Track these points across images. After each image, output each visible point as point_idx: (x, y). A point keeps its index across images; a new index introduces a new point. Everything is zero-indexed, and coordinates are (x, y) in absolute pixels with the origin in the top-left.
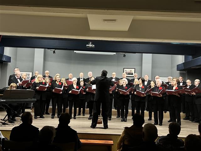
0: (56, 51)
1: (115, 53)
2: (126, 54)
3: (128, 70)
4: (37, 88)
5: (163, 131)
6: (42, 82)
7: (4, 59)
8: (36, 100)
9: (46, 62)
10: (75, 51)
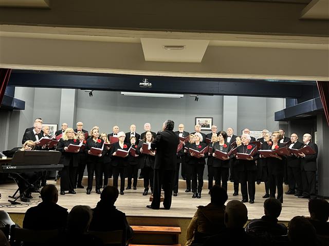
0: (94, 92)
1: (182, 96)
2: (199, 96)
4: (66, 148)
5: (255, 212)
6: (73, 140)
7: (15, 105)
8: (62, 166)
9: (78, 109)
10: (122, 93)
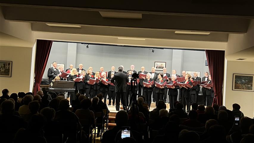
0: (89, 45)
2: (154, 49)
3: (159, 64)
4: (74, 79)
